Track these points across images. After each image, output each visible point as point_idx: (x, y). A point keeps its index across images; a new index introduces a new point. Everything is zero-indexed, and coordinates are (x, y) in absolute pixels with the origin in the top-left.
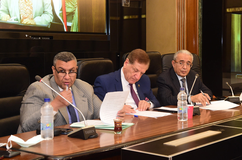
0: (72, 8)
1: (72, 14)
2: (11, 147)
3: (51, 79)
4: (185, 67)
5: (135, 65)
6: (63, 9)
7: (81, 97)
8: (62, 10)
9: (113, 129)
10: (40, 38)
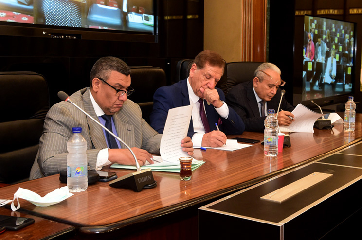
2: (19, 207)
3: (84, 94)
5: (206, 70)
7: (125, 125)
9: (179, 171)
10: (63, 37)
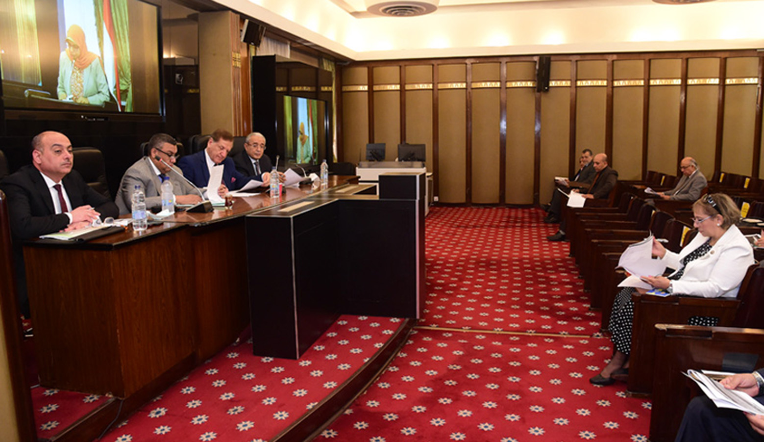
0: (125, 85)
1: (126, 91)
4: (259, 149)
6: (117, 86)
8: (115, 87)
